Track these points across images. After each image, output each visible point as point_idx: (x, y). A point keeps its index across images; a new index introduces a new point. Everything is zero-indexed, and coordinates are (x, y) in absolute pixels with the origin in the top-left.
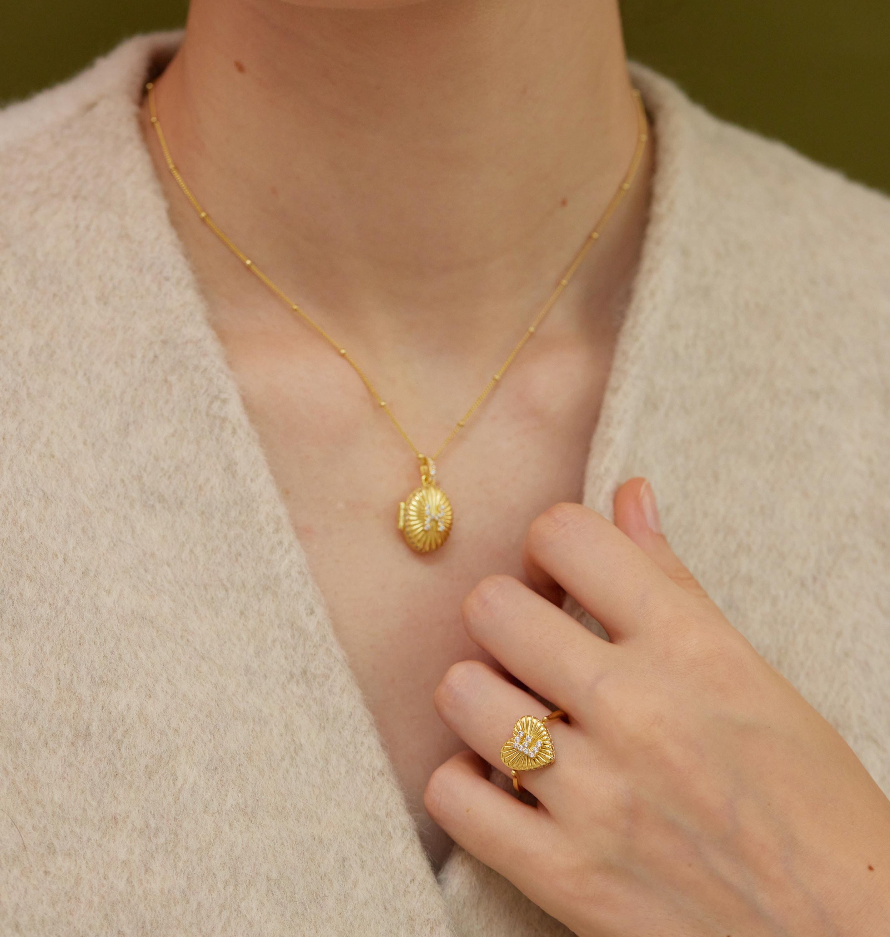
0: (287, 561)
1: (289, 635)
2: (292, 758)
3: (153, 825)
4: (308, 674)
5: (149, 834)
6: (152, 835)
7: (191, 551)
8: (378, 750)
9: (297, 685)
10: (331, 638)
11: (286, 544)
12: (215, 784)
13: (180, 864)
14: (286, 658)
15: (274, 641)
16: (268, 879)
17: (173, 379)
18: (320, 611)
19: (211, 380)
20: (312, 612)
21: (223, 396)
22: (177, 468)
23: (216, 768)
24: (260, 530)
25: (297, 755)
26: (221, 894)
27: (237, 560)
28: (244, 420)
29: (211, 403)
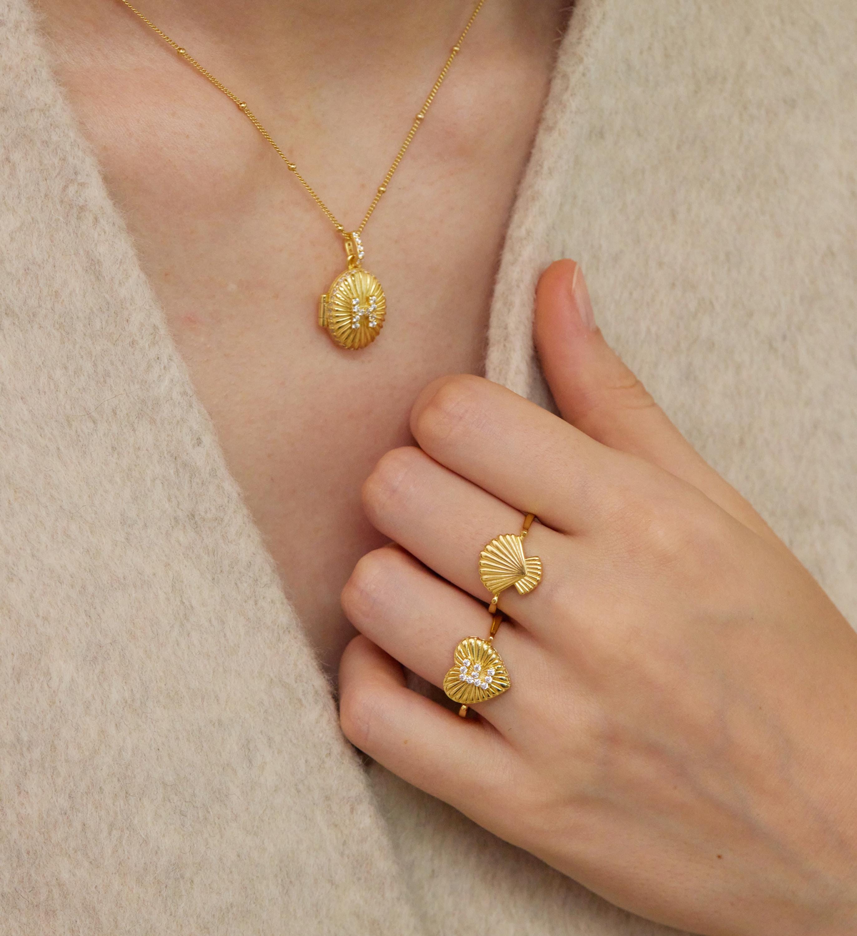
0: (167, 382)
1: (172, 472)
2: (182, 625)
3: (26, 739)
4: (197, 518)
5: (21, 749)
6: (25, 749)
7: (50, 377)
8: (282, 603)
9: (184, 532)
10: (222, 471)
11: (165, 360)
12: (96, 679)
13: (60, 781)
14: (169, 500)
15: (154, 480)
16: (165, 785)
17: (16, 156)
18: (208, 439)
19: (64, 159)
20: (199, 442)
21: (81, 179)
22: (27, 270)
23: (96, 658)
24: (133, 343)
25: (188, 620)
26: (110, 811)
27: (105, 382)
28: (108, 205)
29: (65, 187)
